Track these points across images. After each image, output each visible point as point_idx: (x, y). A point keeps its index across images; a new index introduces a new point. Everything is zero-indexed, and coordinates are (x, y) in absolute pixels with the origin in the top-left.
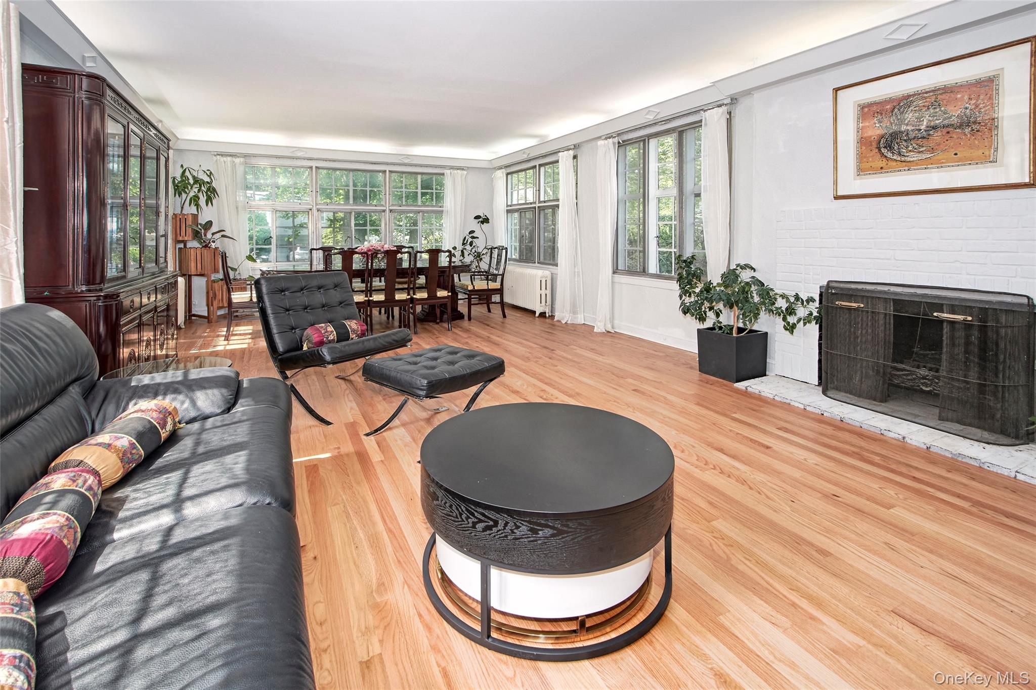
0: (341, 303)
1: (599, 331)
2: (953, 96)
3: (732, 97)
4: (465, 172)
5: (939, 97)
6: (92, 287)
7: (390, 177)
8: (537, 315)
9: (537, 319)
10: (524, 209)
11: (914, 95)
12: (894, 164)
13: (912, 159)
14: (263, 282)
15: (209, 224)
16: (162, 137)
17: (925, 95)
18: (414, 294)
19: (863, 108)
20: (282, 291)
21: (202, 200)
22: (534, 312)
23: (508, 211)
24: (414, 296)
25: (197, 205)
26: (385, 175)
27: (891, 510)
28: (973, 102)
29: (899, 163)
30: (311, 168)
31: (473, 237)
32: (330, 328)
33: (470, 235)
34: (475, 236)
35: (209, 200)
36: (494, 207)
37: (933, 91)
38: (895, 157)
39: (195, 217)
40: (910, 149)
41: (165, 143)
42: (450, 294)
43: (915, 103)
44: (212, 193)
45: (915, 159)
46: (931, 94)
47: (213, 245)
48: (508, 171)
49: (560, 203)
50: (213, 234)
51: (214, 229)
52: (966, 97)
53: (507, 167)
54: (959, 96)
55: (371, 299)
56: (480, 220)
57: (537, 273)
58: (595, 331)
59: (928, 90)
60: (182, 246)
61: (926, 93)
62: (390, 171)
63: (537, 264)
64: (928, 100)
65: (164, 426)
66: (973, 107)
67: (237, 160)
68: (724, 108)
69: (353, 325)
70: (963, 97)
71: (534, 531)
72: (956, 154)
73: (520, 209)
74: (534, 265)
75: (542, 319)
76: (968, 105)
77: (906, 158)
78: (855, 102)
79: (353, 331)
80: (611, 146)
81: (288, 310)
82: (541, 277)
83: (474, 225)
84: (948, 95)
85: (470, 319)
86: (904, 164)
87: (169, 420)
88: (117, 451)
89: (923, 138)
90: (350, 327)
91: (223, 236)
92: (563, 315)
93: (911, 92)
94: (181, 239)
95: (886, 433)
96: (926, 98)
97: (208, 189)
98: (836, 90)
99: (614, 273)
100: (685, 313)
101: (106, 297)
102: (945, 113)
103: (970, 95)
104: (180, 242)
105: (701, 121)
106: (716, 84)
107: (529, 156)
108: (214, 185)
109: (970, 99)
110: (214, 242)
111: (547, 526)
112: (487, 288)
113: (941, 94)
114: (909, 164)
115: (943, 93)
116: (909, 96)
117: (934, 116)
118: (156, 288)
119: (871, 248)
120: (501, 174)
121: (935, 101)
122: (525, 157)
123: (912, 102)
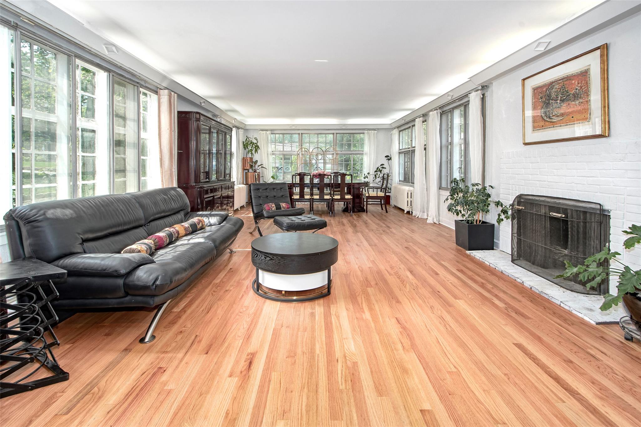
0: (283, 196)
1: (430, 222)
2: (571, 82)
3: (482, 85)
4: (376, 132)
5: (565, 82)
6: (196, 184)
7: (336, 136)
8: (405, 212)
9: (406, 215)
10: (406, 151)
11: (555, 82)
12: (548, 123)
13: (554, 121)
14: (251, 185)
15: (257, 161)
16: (228, 128)
17: (559, 82)
18: (334, 196)
19: (534, 90)
20: (259, 189)
21: (253, 152)
22: (404, 210)
23: (400, 153)
24: (334, 197)
25: (252, 154)
26: (334, 135)
27: (457, 300)
28: (579, 85)
29: (549, 123)
30: (299, 134)
31: (383, 168)
32: (274, 205)
33: (381, 167)
34: (384, 167)
35: (256, 151)
36: (391, 150)
37: (562, 79)
38: (547, 120)
39: (251, 159)
40: (554, 114)
41: (229, 130)
42: (352, 197)
43: (555, 87)
44: (257, 148)
45: (556, 120)
46: (562, 81)
47: (258, 171)
48: (400, 130)
49: (416, 149)
50: (258, 166)
51: (259, 163)
52: (576, 82)
53: (398, 127)
54: (573, 82)
55: (313, 197)
56: (388, 158)
57: (406, 188)
58: (427, 222)
59: (560, 79)
60: (247, 171)
61: (560, 80)
62: (336, 133)
63: (410, 184)
64: (560, 84)
65: (199, 224)
66: (580, 88)
67: (268, 132)
68: (479, 92)
69: (283, 205)
70: (575, 82)
71: (266, 258)
72: (573, 117)
73: (404, 152)
74: (408, 184)
75: (408, 216)
76: (577, 87)
77: (552, 120)
78: (531, 87)
79: (283, 207)
80: (436, 114)
81: (260, 197)
82: (408, 191)
83: (385, 162)
84: (568, 81)
85: (367, 212)
86: (551, 123)
87: (201, 223)
88: (184, 227)
89: (559, 107)
90: (282, 206)
91: (262, 167)
92: (417, 213)
93: (553, 80)
94: (246, 168)
95: (516, 279)
96: (559, 83)
97: (256, 146)
98: (524, 80)
99: (440, 189)
100: (449, 210)
101: (200, 187)
102: (567, 93)
103: (578, 81)
104: (245, 169)
105: (469, 101)
106: (471, 79)
107: (406, 121)
108: (258, 144)
109: (578, 83)
110: (258, 170)
111: (269, 257)
112: (376, 196)
113: (565, 81)
114: (553, 123)
115: (567, 80)
116: (553, 82)
117: (563, 94)
118: (222, 187)
119: (538, 175)
120: (396, 132)
121: (563, 85)
122: (403, 122)
123: (554, 86)
